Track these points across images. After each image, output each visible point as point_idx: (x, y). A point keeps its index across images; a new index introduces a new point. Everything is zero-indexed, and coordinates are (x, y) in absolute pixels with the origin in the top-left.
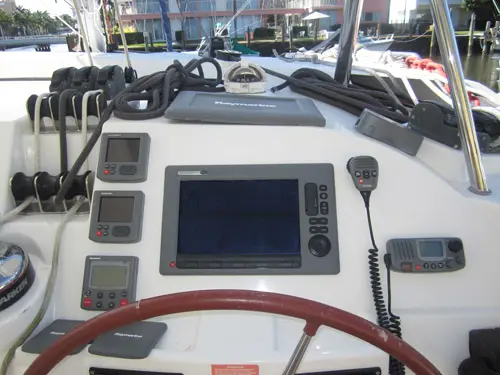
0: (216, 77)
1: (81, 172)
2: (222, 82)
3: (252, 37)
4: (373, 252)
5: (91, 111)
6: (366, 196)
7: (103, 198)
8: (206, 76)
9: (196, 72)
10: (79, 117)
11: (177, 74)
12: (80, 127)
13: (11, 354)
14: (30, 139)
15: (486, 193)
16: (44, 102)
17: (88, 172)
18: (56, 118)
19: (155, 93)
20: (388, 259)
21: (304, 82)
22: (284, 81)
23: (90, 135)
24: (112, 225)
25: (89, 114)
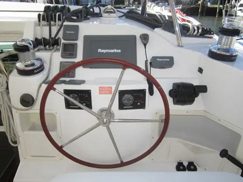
0: (99, 12)
1: (57, 38)
2: (101, 14)
3: (113, 4)
4: (146, 61)
5: (59, 19)
6: (145, 45)
7: (65, 45)
8: (95, 12)
9: (91, 10)
10: (55, 21)
11: (86, 10)
12: (56, 25)
13: (41, 85)
14: (39, 28)
15: (182, 46)
16: (43, 16)
17: (59, 38)
18: (48, 21)
19: (80, 15)
20: (151, 63)
21: (130, 14)
22: (123, 14)
23: (59, 27)
24: (68, 53)
25: (58, 20)
